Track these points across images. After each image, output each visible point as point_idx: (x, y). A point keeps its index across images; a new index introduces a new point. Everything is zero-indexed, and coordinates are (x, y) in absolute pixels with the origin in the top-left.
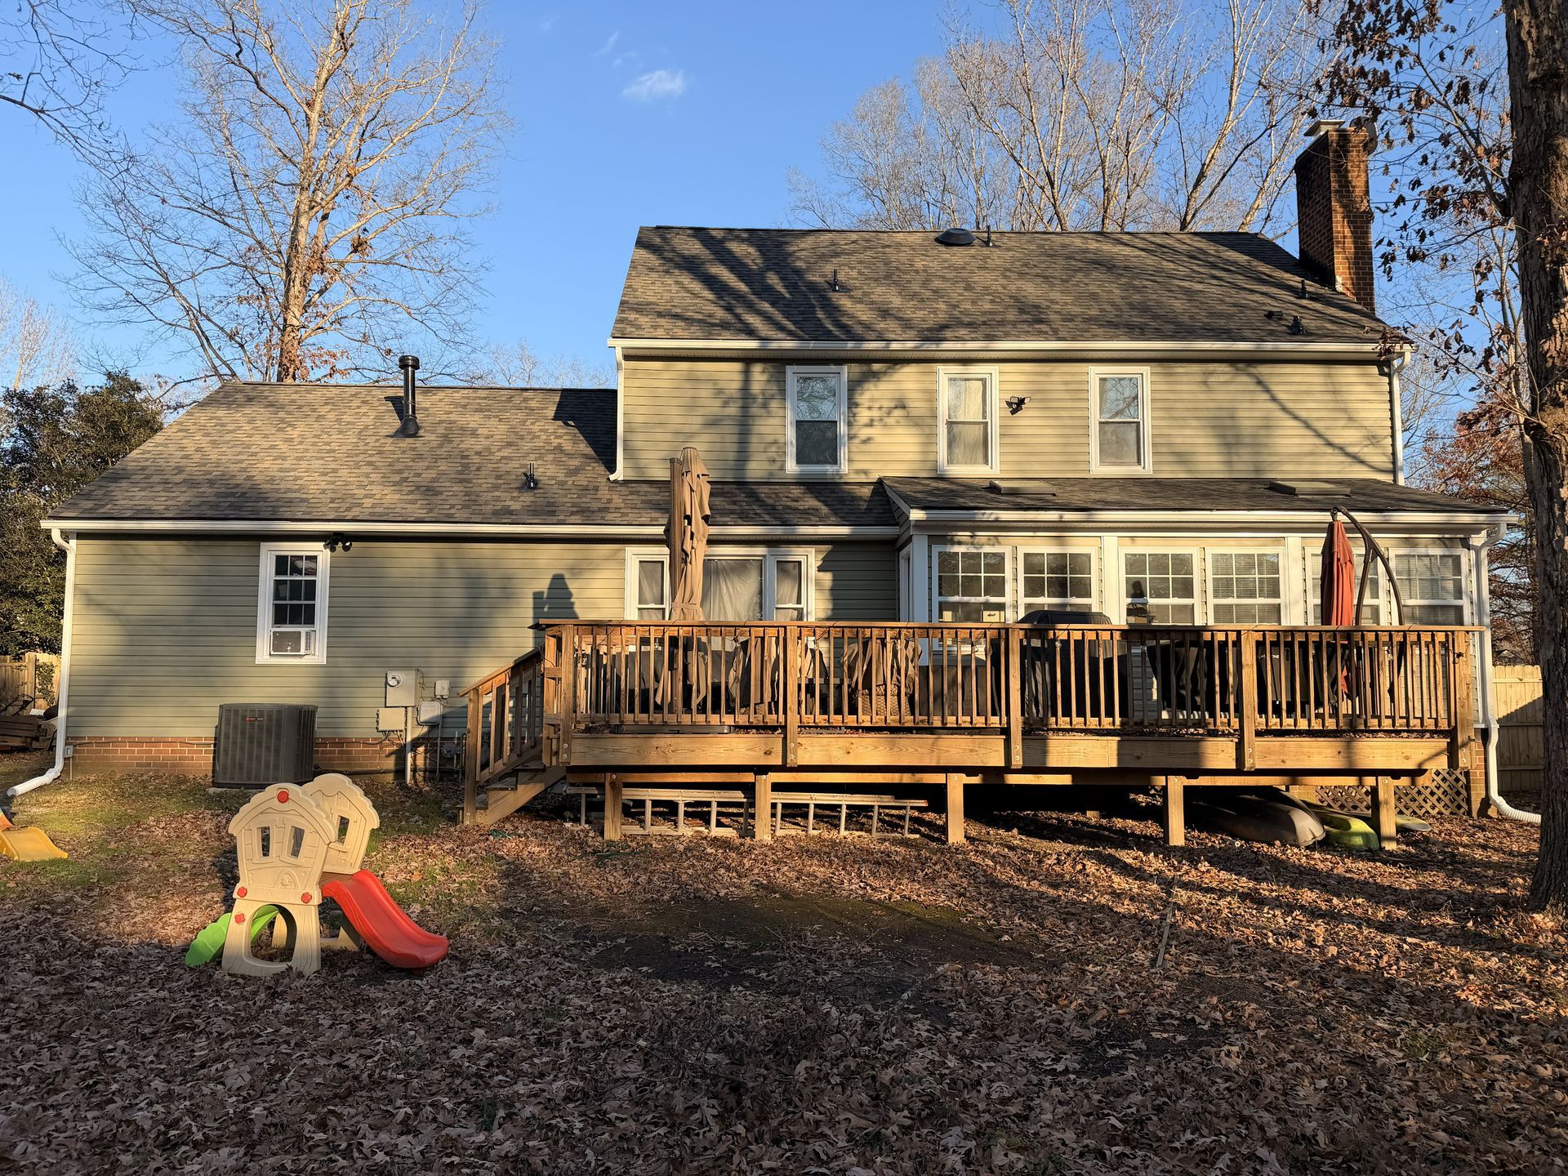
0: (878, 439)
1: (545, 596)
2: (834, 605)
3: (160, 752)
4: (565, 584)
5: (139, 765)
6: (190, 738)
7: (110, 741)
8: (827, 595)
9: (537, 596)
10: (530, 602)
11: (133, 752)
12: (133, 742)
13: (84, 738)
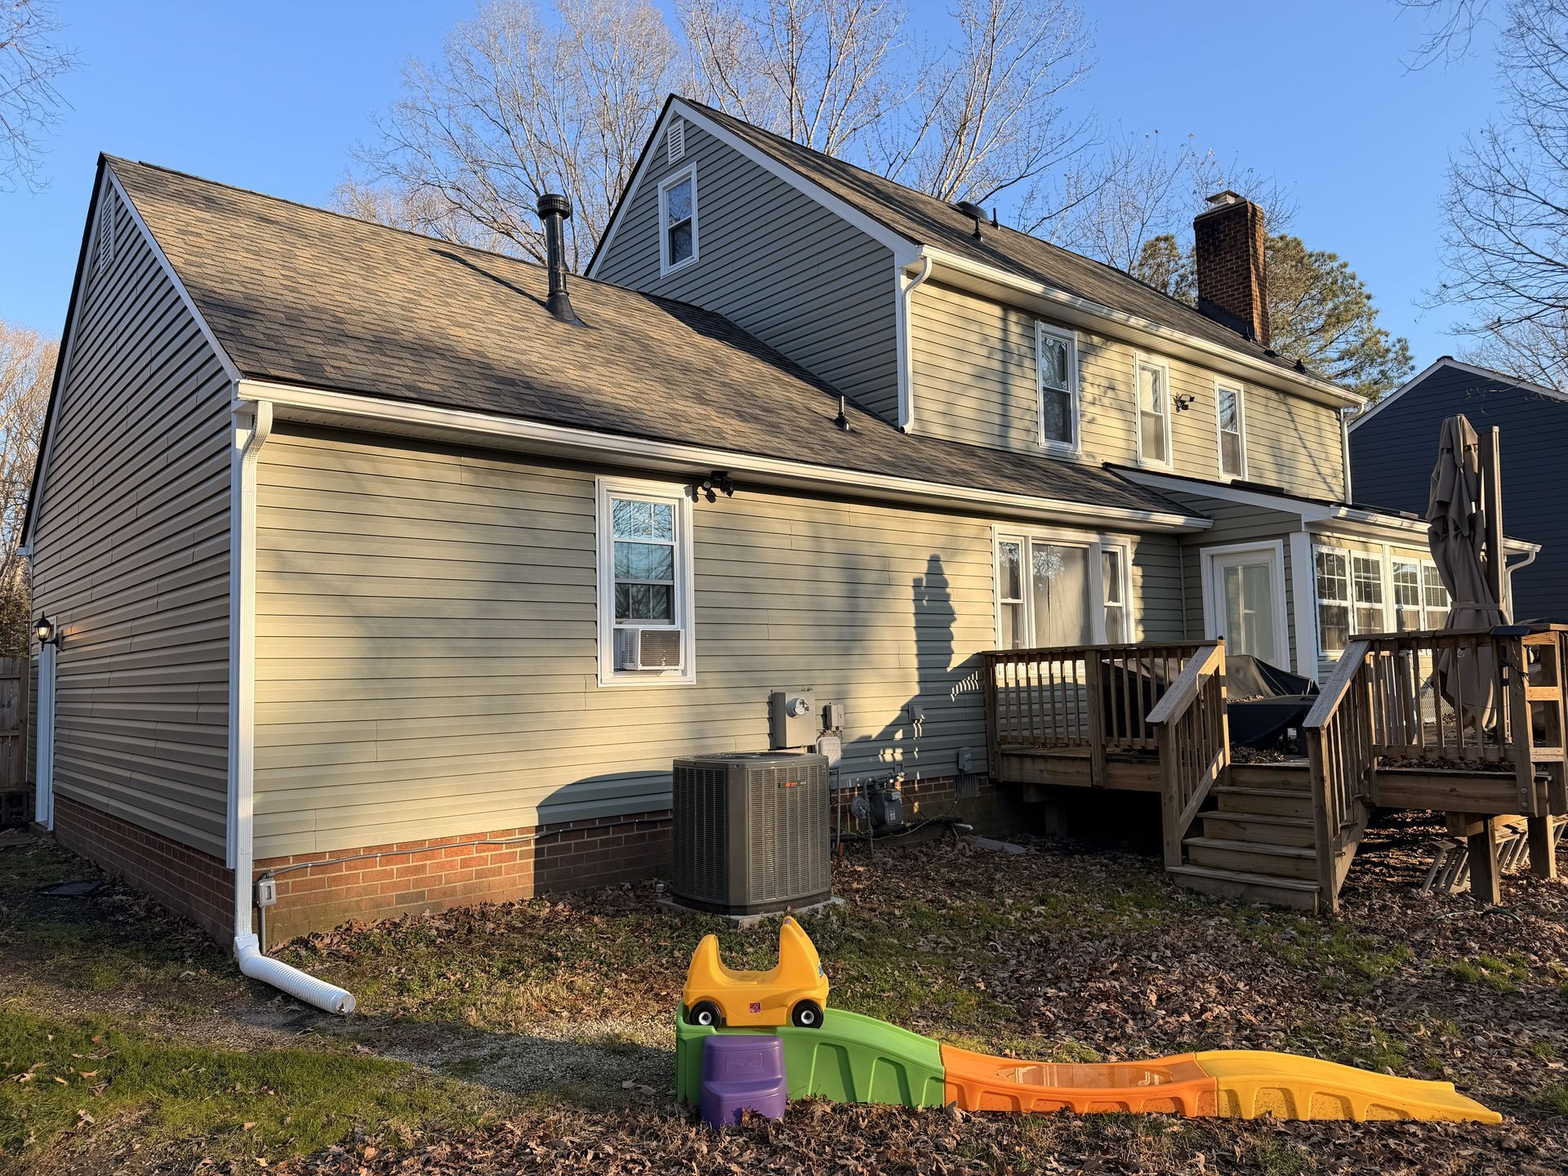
0: (1100, 420)
1: (924, 584)
2: (1145, 604)
3: (441, 866)
4: (940, 568)
5: (401, 899)
6: (493, 834)
7: (340, 857)
8: (1140, 591)
9: (917, 584)
10: (910, 593)
11: (390, 874)
12: (387, 853)
13: (285, 859)
